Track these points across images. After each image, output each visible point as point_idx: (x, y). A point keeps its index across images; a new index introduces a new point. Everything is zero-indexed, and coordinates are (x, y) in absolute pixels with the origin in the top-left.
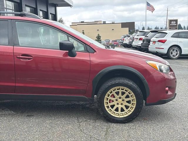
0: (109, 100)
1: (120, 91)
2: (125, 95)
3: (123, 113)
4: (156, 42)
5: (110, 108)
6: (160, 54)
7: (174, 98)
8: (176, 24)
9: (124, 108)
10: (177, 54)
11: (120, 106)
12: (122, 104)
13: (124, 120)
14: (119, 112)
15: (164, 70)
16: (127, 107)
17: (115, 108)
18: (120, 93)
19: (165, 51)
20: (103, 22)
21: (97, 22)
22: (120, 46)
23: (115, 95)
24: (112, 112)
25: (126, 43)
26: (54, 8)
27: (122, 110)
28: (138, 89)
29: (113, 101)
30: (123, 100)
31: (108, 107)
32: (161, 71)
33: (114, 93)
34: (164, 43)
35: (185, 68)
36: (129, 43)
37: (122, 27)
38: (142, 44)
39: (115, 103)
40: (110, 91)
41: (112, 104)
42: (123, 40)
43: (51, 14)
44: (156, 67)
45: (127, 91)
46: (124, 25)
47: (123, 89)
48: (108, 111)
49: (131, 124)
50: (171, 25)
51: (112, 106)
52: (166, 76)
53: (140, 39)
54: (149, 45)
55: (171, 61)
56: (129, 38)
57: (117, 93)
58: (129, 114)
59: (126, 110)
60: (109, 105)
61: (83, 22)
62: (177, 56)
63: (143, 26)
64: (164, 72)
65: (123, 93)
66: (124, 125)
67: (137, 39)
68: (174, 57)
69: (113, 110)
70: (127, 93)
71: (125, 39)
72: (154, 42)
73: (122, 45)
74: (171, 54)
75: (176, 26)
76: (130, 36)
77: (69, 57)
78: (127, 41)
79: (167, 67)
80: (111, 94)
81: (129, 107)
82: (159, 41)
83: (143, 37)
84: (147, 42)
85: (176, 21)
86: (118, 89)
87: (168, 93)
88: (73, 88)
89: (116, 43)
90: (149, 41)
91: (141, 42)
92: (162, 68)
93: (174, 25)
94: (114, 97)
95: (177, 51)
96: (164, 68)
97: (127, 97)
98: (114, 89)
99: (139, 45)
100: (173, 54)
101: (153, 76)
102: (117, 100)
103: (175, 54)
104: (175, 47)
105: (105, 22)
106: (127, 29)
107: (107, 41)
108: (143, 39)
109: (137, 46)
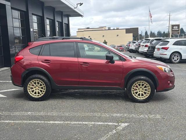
0: (134, 89)
1: (141, 84)
2: (144, 86)
3: (143, 96)
4: (160, 49)
5: (135, 94)
6: (163, 59)
7: (173, 88)
8: (178, 29)
9: (144, 94)
10: (178, 59)
11: (141, 93)
12: (142, 91)
13: (144, 101)
14: (141, 96)
15: (167, 71)
16: (145, 93)
17: (138, 94)
18: (141, 85)
19: (168, 57)
20: (108, 28)
21: (102, 27)
22: (125, 51)
23: (138, 86)
24: (136, 96)
25: (132, 48)
26: (67, 18)
27: (142, 95)
28: (152, 82)
29: (137, 90)
30: (143, 89)
31: (134, 93)
32: (165, 71)
33: (137, 85)
34: (167, 50)
35: (184, 70)
36: (135, 49)
37: (126, 33)
38: (147, 50)
39: (138, 91)
40: (135, 84)
41: (136, 91)
42: (129, 46)
43: (65, 23)
44: (163, 69)
45: (145, 84)
46: (128, 31)
47: (143, 83)
48: (134, 96)
49: (148, 103)
50: (173, 30)
51: (136, 93)
52: (168, 75)
53: (146, 46)
54: (154, 51)
55: (173, 65)
56: (135, 44)
57: (139, 85)
58: (146, 97)
59: (145, 95)
60: (135, 92)
61: (88, 28)
62: (178, 61)
63: (146, 31)
64: (167, 72)
65: (143, 85)
66: (143, 104)
67: (143, 46)
68: (176, 61)
69: (137, 95)
70: (145, 85)
71: (131, 45)
72: (159, 49)
73: (128, 50)
74: (173, 59)
75: (179, 31)
76: (135, 42)
77: (110, 64)
78: (133, 47)
79: (169, 69)
80: (135, 86)
81: (146, 93)
82: (163, 48)
83: (149, 44)
84: (152, 49)
85: (178, 26)
86: (140, 83)
87: (169, 85)
88: (114, 82)
89: (122, 48)
90: (153, 48)
91: (147, 49)
92: (166, 69)
93: (177, 29)
94: (137, 87)
95: (178, 56)
96: (167, 69)
97: (145, 87)
98: (137, 82)
99: (145, 51)
100: (175, 59)
101: (160, 75)
102: (139, 89)
103: (176, 59)
104: (176, 53)
105: (110, 28)
106: (132, 34)
107: (112, 46)
108: (149, 46)
109: (143, 52)
